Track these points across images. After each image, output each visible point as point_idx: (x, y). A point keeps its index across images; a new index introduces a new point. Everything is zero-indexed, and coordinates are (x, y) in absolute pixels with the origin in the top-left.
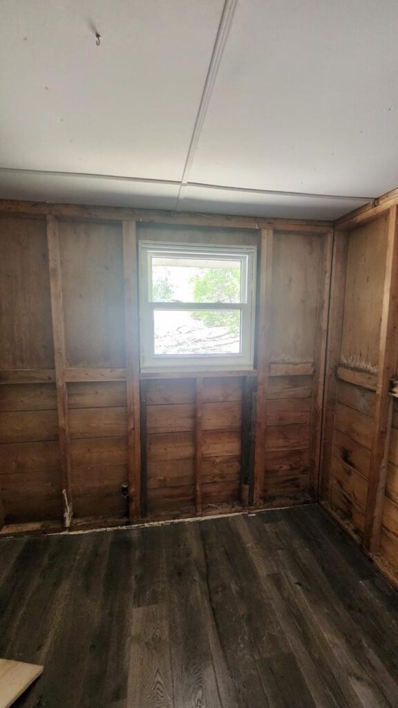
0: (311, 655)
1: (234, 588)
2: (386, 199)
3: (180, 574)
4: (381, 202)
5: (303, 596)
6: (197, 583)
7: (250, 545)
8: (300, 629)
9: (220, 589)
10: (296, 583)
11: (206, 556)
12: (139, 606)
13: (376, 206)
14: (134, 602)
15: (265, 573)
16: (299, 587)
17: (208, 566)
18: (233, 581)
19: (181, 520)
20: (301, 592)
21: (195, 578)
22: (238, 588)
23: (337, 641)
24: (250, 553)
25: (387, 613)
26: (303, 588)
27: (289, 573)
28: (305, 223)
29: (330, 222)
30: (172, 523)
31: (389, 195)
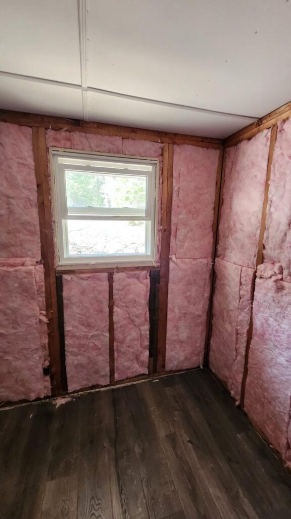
0: (198, 510)
1: (137, 450)
2: (269, 119)
3: (92, 442)
4: (264, 122)
5: (193, 453)
6: (106, 450)
7: (152, 409)
8: (190, 487)
9: (125, 454)
10: (188, 441)
11: (116, 421)
12: (52, 479)
13: (259, 125)
14: (48, 474)
15: (164, 434)
16: (190, 445)
17: (117, 432)
18: (137, 445)
19: (97, 390)
20: (192, 449)
21: (105, 445)
22: (141, 451)
23: (220, 495)
24: (153, 416)
25: (258, 462)
26: (193, 445)
27: (182, 431)
28: (200, 140)
29: (221, 140)
30: (89, 393)
31: (271, 115)
